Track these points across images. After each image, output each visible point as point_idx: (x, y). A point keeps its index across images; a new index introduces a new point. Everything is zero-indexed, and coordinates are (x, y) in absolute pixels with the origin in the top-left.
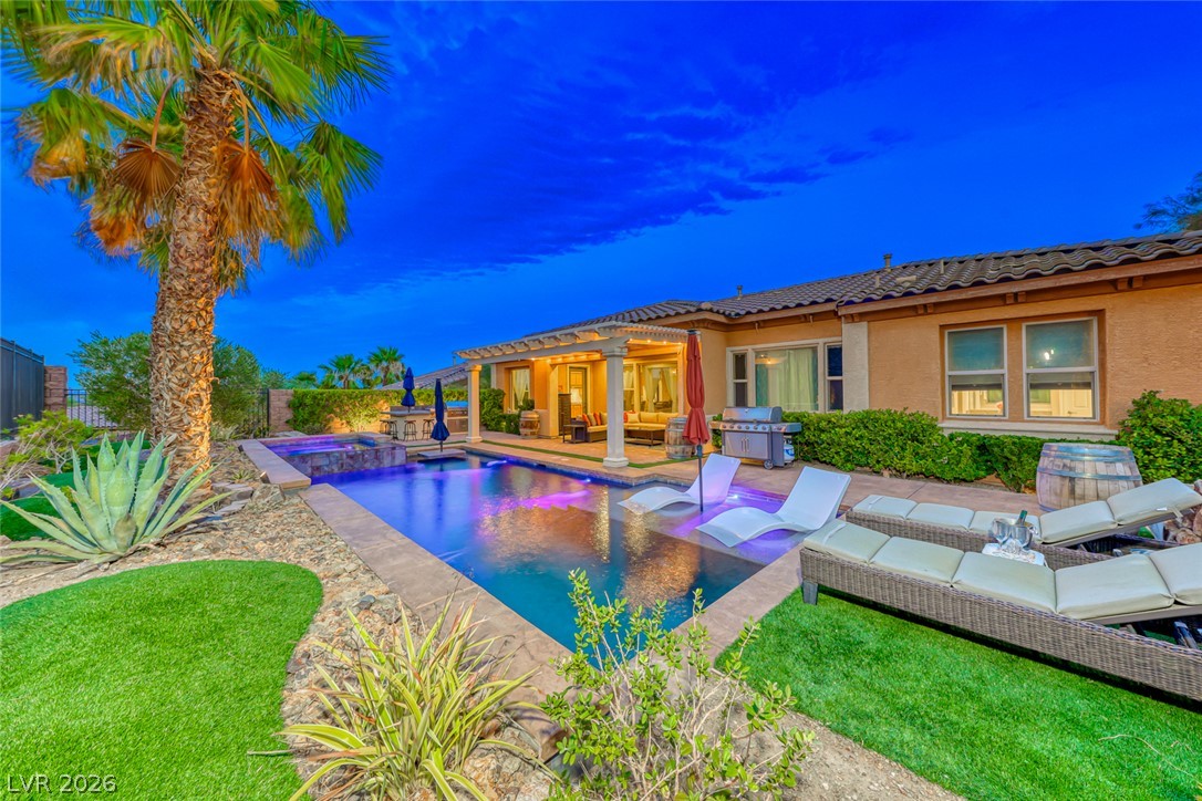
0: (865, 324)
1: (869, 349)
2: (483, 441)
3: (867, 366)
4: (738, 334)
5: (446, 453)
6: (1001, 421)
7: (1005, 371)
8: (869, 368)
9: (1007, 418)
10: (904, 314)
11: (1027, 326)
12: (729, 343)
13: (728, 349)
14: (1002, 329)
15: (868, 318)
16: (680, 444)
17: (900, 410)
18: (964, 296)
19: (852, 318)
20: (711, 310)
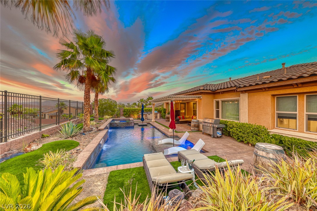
0: (247, 94)
1: (248, 103)
2: (155, 121)
3: (247, 108)
4: (217, 96)
5: (144, 124)
6: (295, 131)
7: (297, 113)
8: (248, 109)
9: (297, 131)
10: (259, 91)
11: (306, 96)
12: (214, 98)
13: (214, 100)
14: (297, 96)
15: (249, 92)
16: (194, 127)
17: (254, 124)
18: (276, 85)
19: (242, 92)
20: (204, 89)
